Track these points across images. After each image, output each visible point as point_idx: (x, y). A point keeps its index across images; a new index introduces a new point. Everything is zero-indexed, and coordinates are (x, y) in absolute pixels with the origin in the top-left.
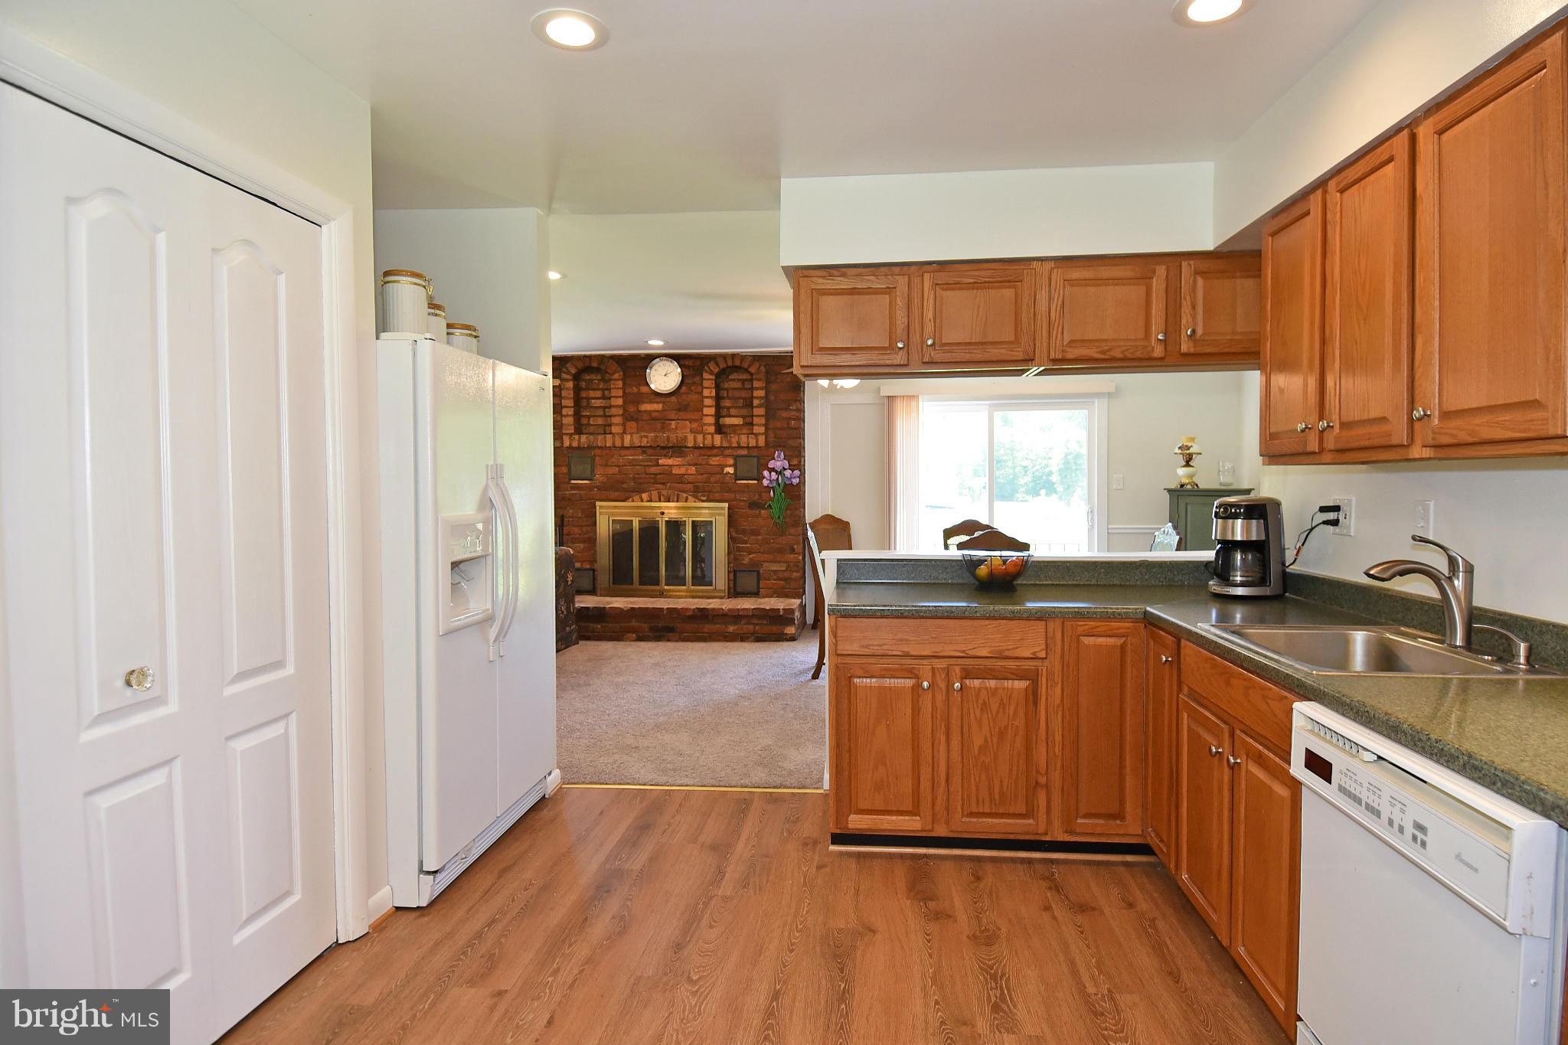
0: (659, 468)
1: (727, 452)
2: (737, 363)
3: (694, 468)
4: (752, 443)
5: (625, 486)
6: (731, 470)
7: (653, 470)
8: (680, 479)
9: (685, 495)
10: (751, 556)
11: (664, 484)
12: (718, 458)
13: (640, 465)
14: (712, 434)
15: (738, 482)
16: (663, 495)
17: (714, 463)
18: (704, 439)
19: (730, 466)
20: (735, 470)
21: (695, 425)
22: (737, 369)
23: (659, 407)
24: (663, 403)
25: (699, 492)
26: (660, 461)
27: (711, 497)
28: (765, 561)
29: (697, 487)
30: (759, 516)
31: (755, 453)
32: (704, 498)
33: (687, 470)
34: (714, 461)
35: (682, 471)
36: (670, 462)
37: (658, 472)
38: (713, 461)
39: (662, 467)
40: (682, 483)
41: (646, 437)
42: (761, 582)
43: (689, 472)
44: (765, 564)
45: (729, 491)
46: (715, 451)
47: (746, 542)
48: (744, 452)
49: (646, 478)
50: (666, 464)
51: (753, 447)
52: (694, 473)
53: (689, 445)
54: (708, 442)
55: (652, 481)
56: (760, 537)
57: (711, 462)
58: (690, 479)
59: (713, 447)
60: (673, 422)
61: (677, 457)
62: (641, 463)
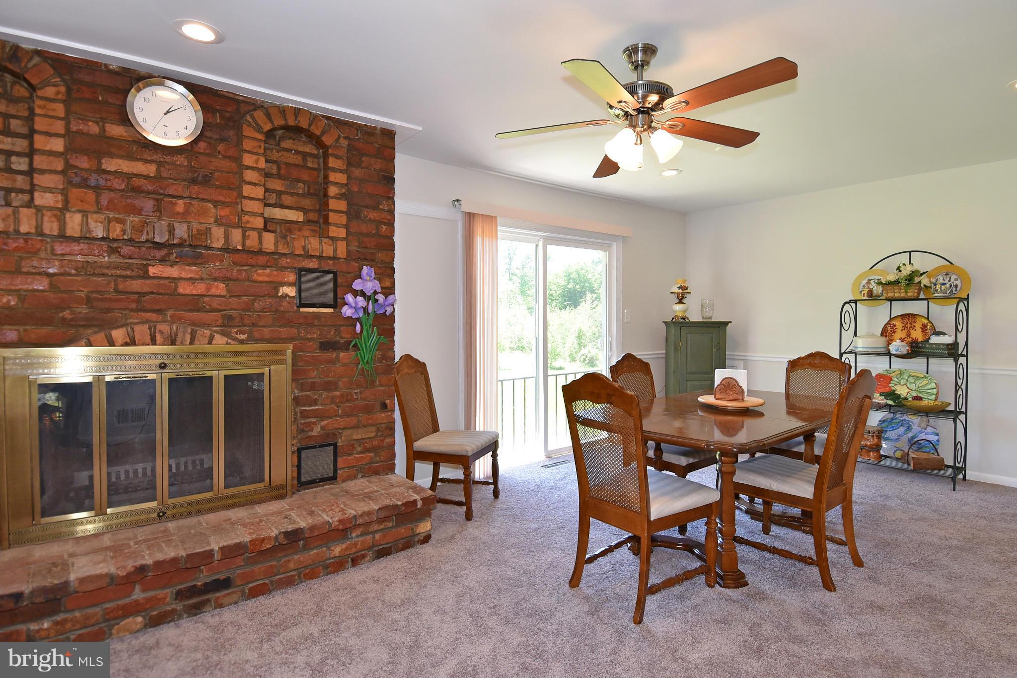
0: (148, 282)
1: (284, 261)
2: (304, 124)
3: (222, 285)
4: (328, 251)
5: (66, 314)
6: (291, 291)
7: (136, 285)
8: (194, 303)
9: (207, 332)
10: (324, 423)
11: (159, 311)
12: (268, 271)
13: (103, 275)
14: (259, 232)
15: (302, 310)
16: (161, 332)
17: (261, 279)
18: (245, 237)
19: (290, 284)
20: (300, 291)
21: (225, 212)
22: (296, 131)
23: (151, 170)
24: (160, 164)
25: (234, 327)
26: (152, 271)
27: (256, 335)
28: (345, 428)
29: (230, 318)
30: (332, 362)
31: (330, 265)
32: (243, 337)
33: (208, 289)
34: (262, 275)
35: (200, 288)
36: (173, 272)
37: (146, 289)
38: (259, 275)
39: (155, 281)
40: (198, 310)
41: (122, 222)
42: (339, 460)
43: (213, 291)
44: (346, 433)
45: (289, 323)
46: (262, 259)
47: (315, 402)
48: (313, 264)
49: (117, 300)
50: (165, 275)
51: (328, 258)
52: (224, 293)
53: (215, 245)
54: (252, 242)
55: (134, 306)
56: (337, 393)
57: (255, 277)
58: (215, 303)
59: (260, 252)
60: (180, 202)
61: (188, 265)
62: (109, 272)
